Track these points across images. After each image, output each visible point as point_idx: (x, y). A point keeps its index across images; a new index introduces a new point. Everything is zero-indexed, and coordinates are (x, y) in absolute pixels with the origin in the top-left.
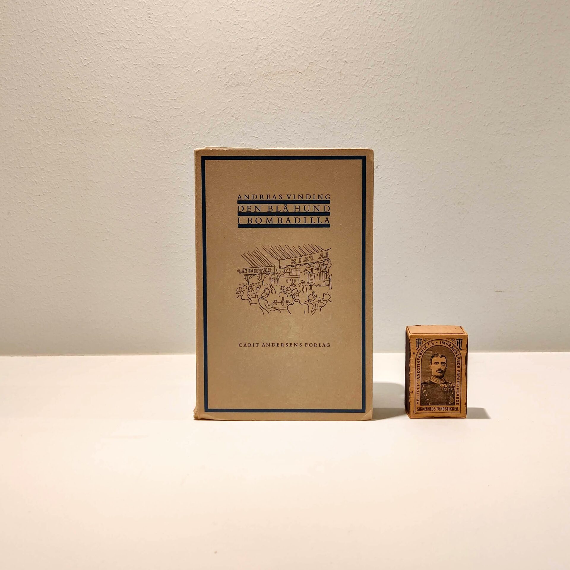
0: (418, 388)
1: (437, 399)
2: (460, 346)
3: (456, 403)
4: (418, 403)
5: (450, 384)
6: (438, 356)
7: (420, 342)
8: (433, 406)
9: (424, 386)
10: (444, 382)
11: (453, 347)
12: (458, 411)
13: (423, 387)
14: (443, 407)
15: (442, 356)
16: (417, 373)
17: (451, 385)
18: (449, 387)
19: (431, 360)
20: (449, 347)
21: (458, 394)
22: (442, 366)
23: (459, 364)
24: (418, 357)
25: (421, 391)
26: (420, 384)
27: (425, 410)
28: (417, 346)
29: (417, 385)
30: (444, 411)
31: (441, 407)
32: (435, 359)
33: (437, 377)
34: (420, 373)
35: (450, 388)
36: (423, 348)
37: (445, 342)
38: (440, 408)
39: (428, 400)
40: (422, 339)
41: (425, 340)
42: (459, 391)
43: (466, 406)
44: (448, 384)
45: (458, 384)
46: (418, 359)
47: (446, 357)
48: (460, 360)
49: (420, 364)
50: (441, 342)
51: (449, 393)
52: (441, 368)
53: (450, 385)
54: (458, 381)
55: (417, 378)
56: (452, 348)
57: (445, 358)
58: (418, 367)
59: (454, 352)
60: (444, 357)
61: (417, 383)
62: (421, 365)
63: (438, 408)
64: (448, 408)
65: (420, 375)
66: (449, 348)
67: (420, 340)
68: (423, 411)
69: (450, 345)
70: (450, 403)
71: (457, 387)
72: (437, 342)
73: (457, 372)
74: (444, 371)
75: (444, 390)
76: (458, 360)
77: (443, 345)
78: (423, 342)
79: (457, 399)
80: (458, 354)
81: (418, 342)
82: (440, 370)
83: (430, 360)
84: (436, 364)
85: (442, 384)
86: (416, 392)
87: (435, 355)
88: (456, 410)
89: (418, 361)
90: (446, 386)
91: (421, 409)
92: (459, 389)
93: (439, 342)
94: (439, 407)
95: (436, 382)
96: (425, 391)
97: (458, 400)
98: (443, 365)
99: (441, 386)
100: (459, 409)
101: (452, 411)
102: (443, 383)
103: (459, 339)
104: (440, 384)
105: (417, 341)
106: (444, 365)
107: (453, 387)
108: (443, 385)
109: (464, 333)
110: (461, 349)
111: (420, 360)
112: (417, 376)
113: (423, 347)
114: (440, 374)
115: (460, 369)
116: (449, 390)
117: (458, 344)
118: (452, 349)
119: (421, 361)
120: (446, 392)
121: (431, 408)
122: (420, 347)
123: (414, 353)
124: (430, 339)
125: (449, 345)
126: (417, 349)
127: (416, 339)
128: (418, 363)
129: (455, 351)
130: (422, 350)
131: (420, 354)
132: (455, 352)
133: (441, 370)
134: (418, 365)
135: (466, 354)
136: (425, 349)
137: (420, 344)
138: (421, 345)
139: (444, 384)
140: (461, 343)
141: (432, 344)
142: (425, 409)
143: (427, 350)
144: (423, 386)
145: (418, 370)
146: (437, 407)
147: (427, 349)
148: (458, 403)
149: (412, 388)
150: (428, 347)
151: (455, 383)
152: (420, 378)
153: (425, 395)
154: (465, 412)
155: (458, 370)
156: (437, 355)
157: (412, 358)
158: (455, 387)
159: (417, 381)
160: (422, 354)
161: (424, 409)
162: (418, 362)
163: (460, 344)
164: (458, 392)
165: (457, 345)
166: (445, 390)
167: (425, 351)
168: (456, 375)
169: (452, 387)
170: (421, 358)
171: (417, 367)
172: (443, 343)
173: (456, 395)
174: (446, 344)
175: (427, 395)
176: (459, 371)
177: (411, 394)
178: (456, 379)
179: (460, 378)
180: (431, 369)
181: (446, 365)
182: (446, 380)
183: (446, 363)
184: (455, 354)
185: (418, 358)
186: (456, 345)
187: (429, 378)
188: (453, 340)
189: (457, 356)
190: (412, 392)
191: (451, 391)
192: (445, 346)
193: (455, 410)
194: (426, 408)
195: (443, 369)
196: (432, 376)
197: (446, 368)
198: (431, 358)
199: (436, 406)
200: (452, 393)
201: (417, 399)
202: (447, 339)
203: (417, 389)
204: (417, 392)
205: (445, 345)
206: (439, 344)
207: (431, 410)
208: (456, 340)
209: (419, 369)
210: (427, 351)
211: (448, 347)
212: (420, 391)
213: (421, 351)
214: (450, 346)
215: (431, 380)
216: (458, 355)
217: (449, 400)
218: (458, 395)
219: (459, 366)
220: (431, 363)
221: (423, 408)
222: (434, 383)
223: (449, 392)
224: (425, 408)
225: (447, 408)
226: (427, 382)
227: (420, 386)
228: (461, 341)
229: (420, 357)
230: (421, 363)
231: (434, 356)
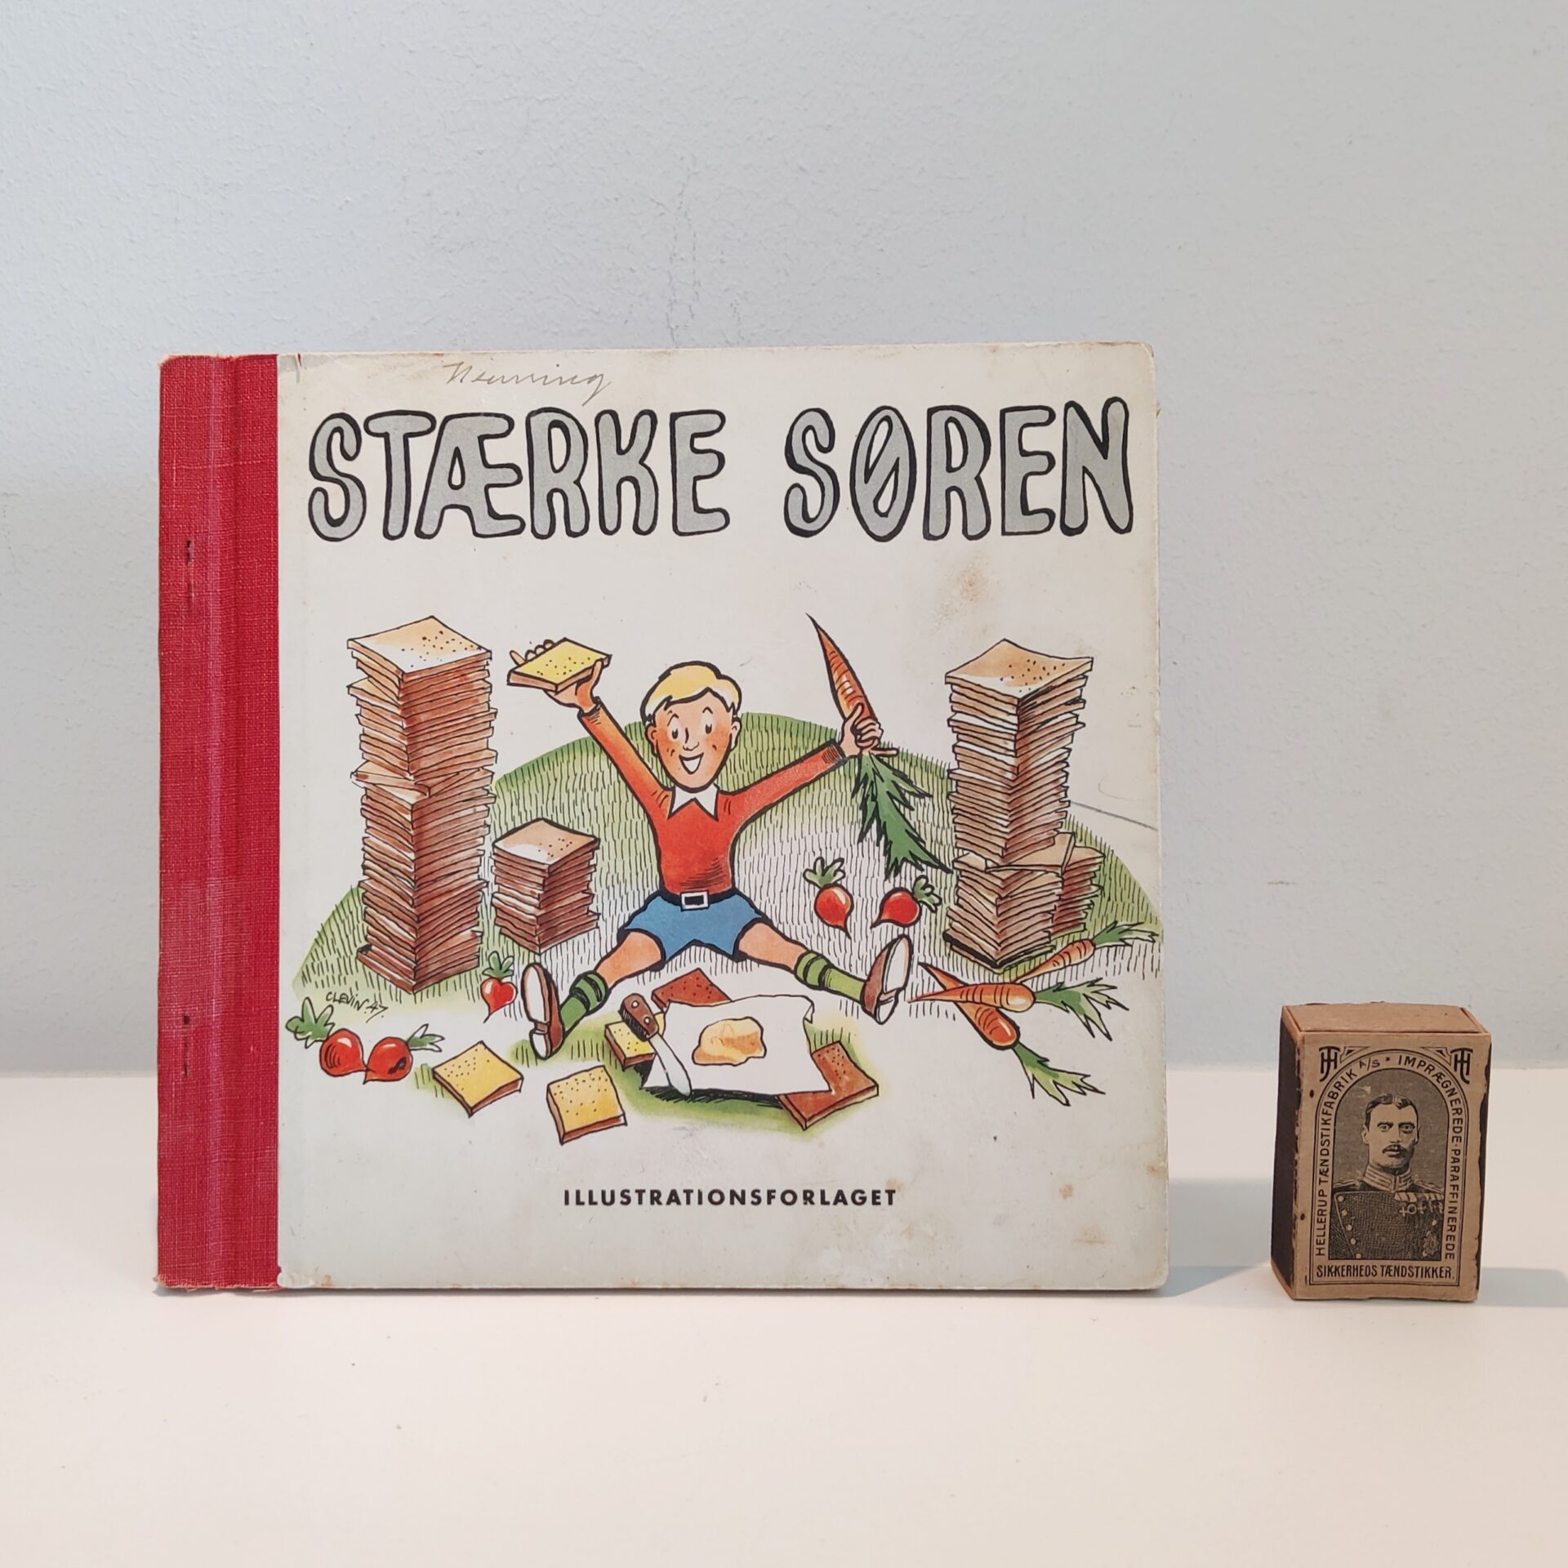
0: (1324, 1203)
1: (1384, 1239)
2: (1465, 1071)
3: (1447, 1254)
4: (1322, 1252)
5: (1428, 1191)
6: (1390, 1103)
7: (1332, 1057)
8: (1370, 1263)
9: (1341, 1199)
10: (1408, 1185)
11: (1442, 1074)
12: (1454, 1281)
13: (1339, 1202)
14: (1403, 1267)
15: (1404, 1104)
16: (1320, 1157)
17: (1432, 1195)
18: (1425, 1203)
19: (1368, 1116)
20: (1429, 1073)
21: (1452, 1226)
22: (1402, 1133)
23: (1458, 1130)
24: (1325, 1104)
25: (1331, 1213)
26: (1328, 1192)
27: (1343, 1276)
28: (1322, 1071)
29: (1319, 1195)
30: (1407, 1279)
31: (1395, 1267)
32: (1378, 1114)
33: (1385, 1169)
34: (1330, 1158)
35: (1428, 1207)
36: (1342, 1078)
37: (1414, 1059)
38: (1392, 1268)
39: (1353, 1241)
40: (1338, 1049)
41: (1349, 1052)
42: (1457, 1216)
43: (1478, 1265)
44: (1421, 1192)
45: (1453, 1194)
46: (1323, 1113)
47: (1417, 1106)
48: (1463, 1116)
49: (1332, 1127)
50: (1401, 1057)
51: (1421, 1221)
52: (1398, 1142)
53: (1427, 1195)
54: (1454, 1183)
55: (1321, 1173)
56: (1439, 1076)
57: (1413, 1110)
58: (1324, 1138)
59: (1443, 1091)
60: (1410, 1107)
61: (1318, 1188)
62: (1332, 1130)
63: (1385, 1269)
64: (1418, 1268)
65: (1330, 1163)
66: (1429, 1077)
67: (1333, 1052)
68: (1337, 1278)
69: (1430, 1069)
70: (1424, 1255)
71: (1451, 1202)
72: (1388, 1059)
73: (1451, 1154)
74: (1408, 1150)
75: (1408, 1212)
76: (1457, 1116)
77: (1408, 1067)
78: (1343, 1058)
79: (1449, 1242)
80: (1458, 1096)
81: (1326, 1057)
82: (1396, 1148)
83: (1365, 1117)
84: (1385, 1128)
85: (1401, 1191)
86: (1316, 1216)
87: (1381, 1098)
88: (1443, 1274)
89: (1326, 1117)
90: (1413, 1199)
91: (1330, 1270)
92: (1456, 1208)
93: (1395, 1057)
94: (1389, 1267)
95: (1382, 1185)
96: (1344, 1213)
97: (1453, 1245)
98: (1405, 1132)
99: (1399, 1199)
100: (1454, 1273)
101: (1431, 1280)
102: (1404, 1188)
103: (1463, 1050)
104: (1393, 1192)
105: (1323, 1054)
106: (1411, 1132)
107: (1436, 1202)
108: (1403, 1196)
109: (1476, 1030)
110: (1467, 1082)
111: (1330, 1115)
112: (1321, 1165)
113: (1344, 1074)
114: (1394, 1159)
115: (1461, 1146)
116: (1422, 1212)
117: (1459, 1065)
118: (1437, 1080)
119: (1333, 1117)
120: (1410, 1219)
121: (1364, 1268)
122: (1332, 1072)
123: (1312, 1094)
124: (1367, 1047)
125: (1428, 1068)
126: (1321, 1080)
127: (1321, 1049)
128: (1325, 1123)
129: (1447, 1086)
130: (1338, 1082)
131: (1332, 1097)
132: (1447, 1092)
133: (1399, 1146)
134: (1325, 1133)
135: (1482, 1098)
136: (1347, 1078)
137: (1332, 1064)
138: (1336, 1067)
139: (1409, 1194)
140: (1468, 1062)
141: (1371, 1064)
142: (1343, 1270)
143: (1353, 1085)
144: (1337, 1198)
145: (1325, 1147)
146: (1383, 1267)
147: (1355, 1079)
148: (1450, 1254)
149: (1303, 1203)
150: (1360, 1072)
151: (1442, 1190)
152: (1330, 1173)
153: (1345, 1226)
154: (1475, 1284)
155: (1455, 1148)
156: (1389, 1100)
157: (1307, 1108)
158: (1443, 1201)
159: (1320, 1181)
160: (1338, 1094)
161: (1340, 1270)
162: (1326, 1121)
163: (1465, 1065)
164: (1454, 1219)
165: (1456, 1069)
166: (1410, 1211)
167: (1347, 1086)
168: (1449, 1165)
169: (1433, 1202)
170: (1334, 1110)
171: (1322, 1135)
172: (1409, 1063)
173: (1446, 1227)
174: (1420, 1065)
175: (1349, 1228)
176: (1459, 1151)
177: (1299, 1221)
178: (1449, 1177)
179: (1460, 1174)
180: (1368, 1145)
181: (1415, 1130)
182: (1416, 1180)
183: (1416, 1125)
184: (1446, 1095)
185: (1326, 1108)
186: (1451, 1069)
187: (1360, 1173)
188: (1441, 1052)
189: (1454, 1103)
190: (1303, 1217)
191: (1431, 1216)
192: (1414, 1072)
193: (1441, 1276)
194: (1345, 1268)
195: (1405, 1146)
196: (1369, 1167)
197: (1414, 1143)
198: (1367, 1110)
199: (1378, 1263)
200: (1434, 1223)
201: (1319, 1238)
202: (1423, 1048)
203: (1317, 1208)
204: (1320, 1217)
205: (1414, 1068)
206: (1394, 1063)
207: (1361, 1275)
208: (1452, 1052)
209: (1327, 1143)
210: (1354, 1087)
211: (1426, 1074)
212: (1327, 1213)
213: (1335, 1086)
214: (1430, 1071)
215: (1365, 1180)
216: (1455, 1100)
217: (1423, 1244)
218: (1453, 1228)
219: (1458, 1135)
220: (1367, 1124)
221: (1337, 1269)
222: (1375, 1189)
223: (1424, 1218)
224: (1343, 1267)
225: (1415, 1271)
226: (1354, 1185)
227: (1328, 1199)
228: (1469, 1055)
229: (1330, 1107)
230: (1335, 1125)
231: (1378, 1103)
